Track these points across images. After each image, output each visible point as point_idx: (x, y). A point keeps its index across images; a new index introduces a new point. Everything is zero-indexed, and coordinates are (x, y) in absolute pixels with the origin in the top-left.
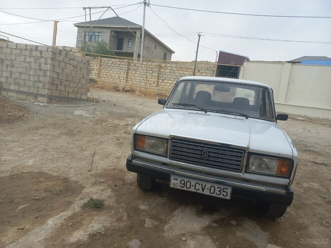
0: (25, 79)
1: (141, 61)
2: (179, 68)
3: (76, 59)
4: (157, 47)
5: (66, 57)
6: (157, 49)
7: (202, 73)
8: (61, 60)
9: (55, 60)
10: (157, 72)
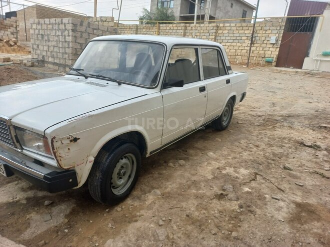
0: (57, 52)
1: (195, 23)
2: (239, 27)
3: (100, 28)
4: (234, 5)
5: (89, 27)
6: (234, 7)
7: (266, 30)
8: (83, 30)
9: (77, 31)
10: (214, 34)
